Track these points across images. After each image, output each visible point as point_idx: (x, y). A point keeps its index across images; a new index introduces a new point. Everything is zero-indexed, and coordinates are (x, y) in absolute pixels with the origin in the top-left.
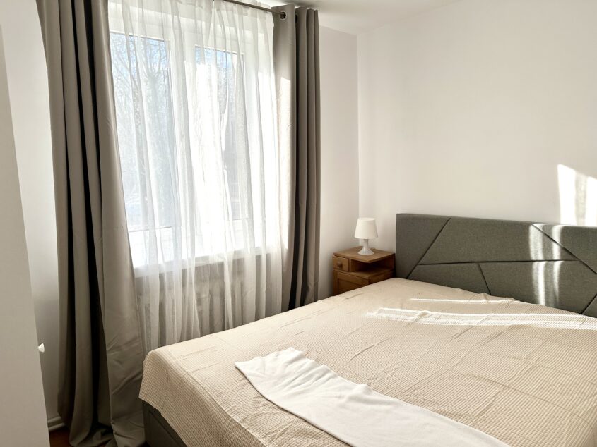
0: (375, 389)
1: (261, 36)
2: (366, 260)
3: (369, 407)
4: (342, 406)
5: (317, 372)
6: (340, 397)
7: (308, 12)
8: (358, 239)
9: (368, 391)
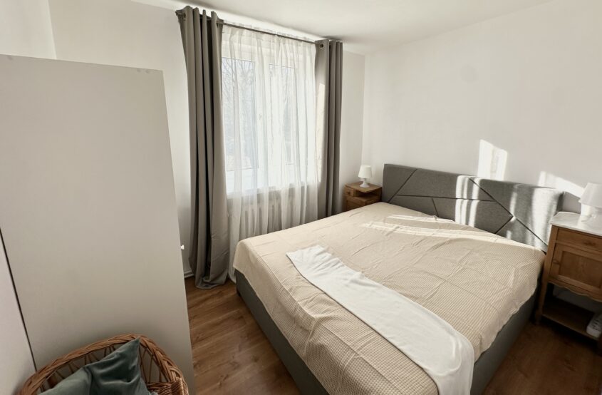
0: (366, 276)
1: (308, 58)
2: (365, 191)
3: (362, 287)
4: (347, 286)
5: (333, 262)
6: (346, 279)
7: (337, 43)
8: (360, 178)
9: (362, 277)
